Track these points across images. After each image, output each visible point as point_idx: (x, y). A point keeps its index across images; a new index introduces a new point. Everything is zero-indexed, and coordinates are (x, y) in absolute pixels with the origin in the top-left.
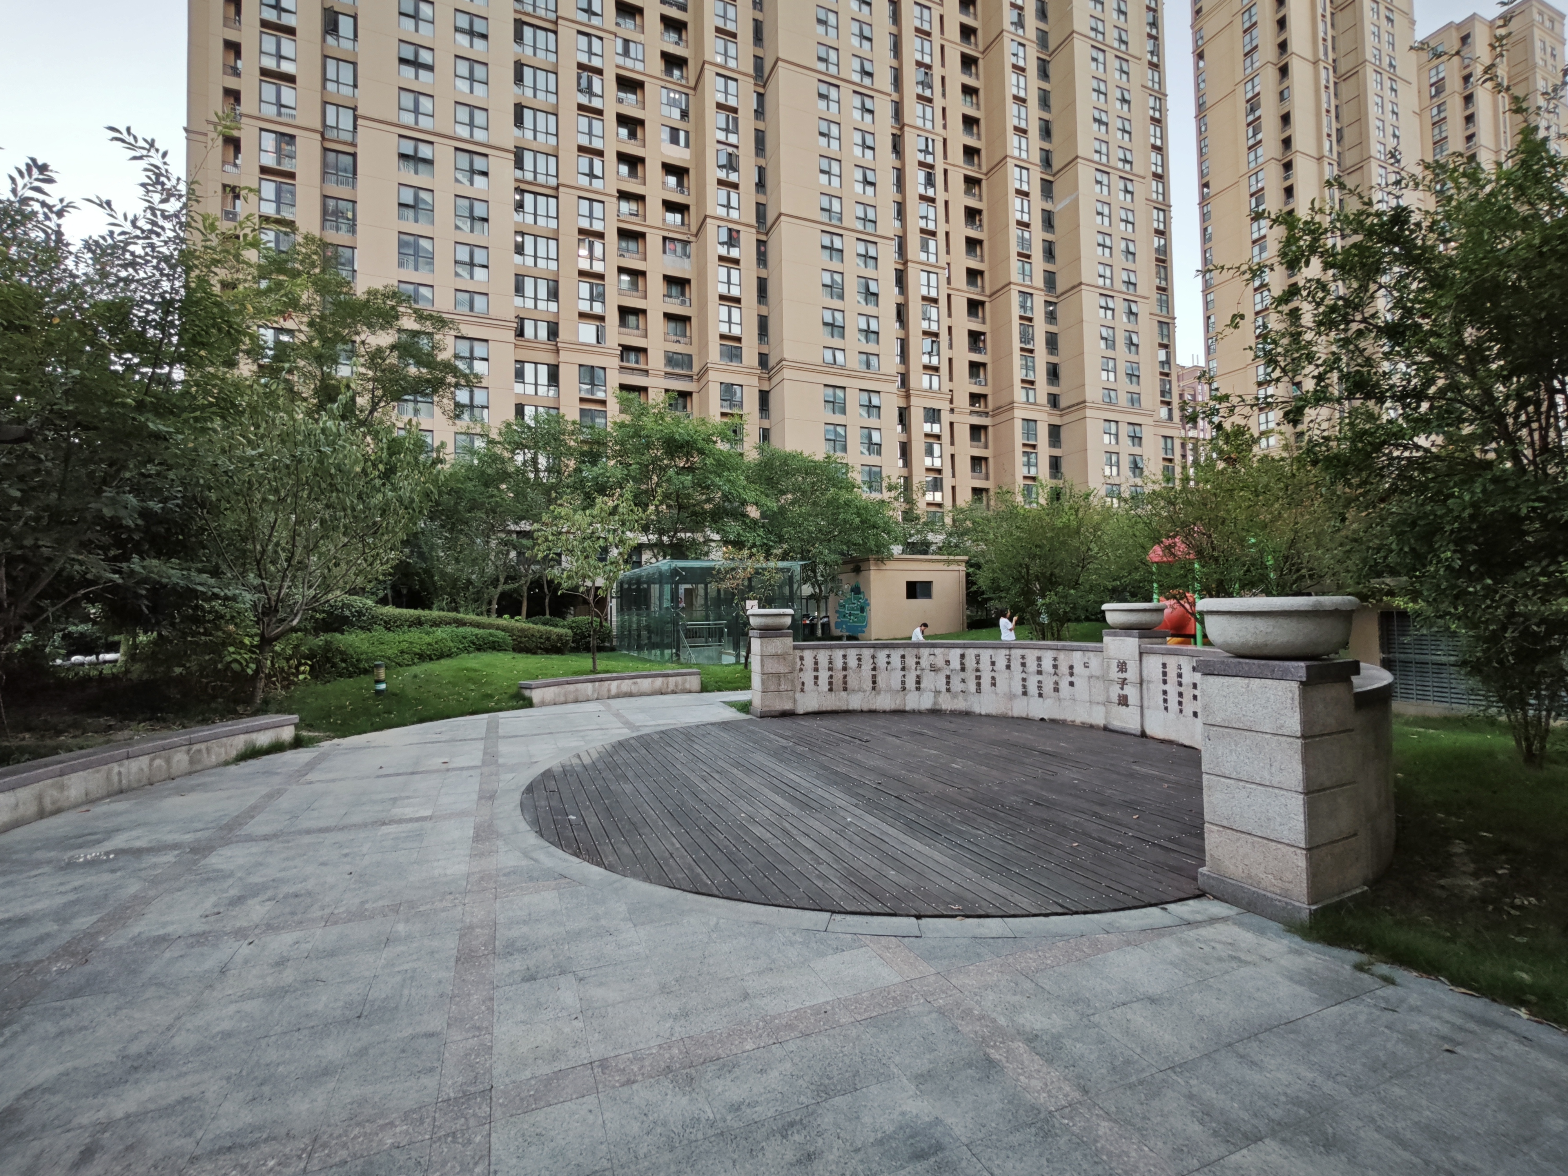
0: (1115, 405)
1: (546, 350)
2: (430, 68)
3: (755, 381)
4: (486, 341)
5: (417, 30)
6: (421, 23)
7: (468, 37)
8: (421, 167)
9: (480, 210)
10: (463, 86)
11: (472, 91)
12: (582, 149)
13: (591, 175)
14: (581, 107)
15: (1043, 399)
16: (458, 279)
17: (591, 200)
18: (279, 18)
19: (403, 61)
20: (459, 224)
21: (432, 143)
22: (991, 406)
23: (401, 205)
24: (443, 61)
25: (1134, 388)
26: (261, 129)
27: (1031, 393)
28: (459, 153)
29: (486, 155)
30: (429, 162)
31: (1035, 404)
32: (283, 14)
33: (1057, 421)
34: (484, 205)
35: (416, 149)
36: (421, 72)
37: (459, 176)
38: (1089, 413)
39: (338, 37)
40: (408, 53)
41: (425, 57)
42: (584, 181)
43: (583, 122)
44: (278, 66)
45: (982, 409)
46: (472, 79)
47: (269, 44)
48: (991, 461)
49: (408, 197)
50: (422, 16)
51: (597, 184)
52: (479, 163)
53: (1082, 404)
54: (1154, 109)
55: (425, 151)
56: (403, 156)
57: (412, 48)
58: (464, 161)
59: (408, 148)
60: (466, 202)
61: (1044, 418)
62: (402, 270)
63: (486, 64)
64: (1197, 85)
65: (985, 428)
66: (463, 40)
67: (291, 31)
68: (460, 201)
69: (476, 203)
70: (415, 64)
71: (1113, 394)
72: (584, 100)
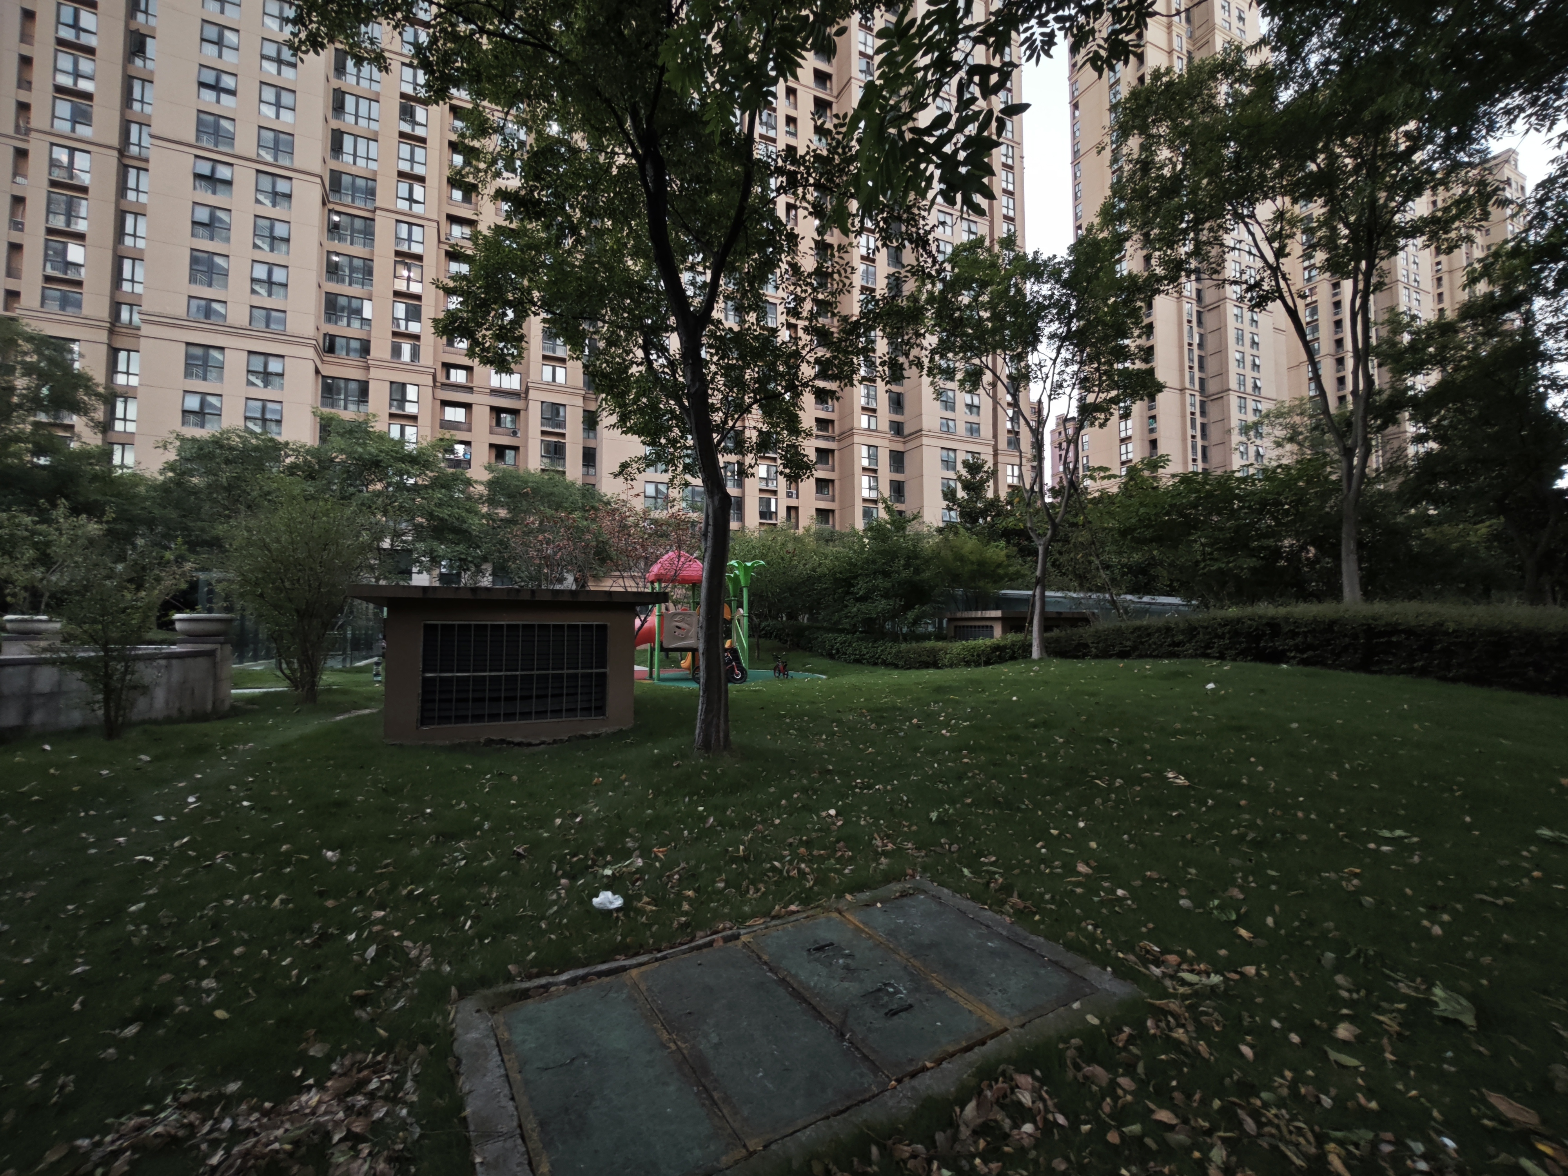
0: (954, 434)
1: (358, 367)
2: (232, 93)
3: (579, 402)
4: (282, 357)
5: (220, 56)
6: (225, 50)
7: (275, 65)
8: (220, 187)
9: (280, 230)
10: (269, 111)
11: (278, 117)
12: (402, 175)
13: (411, 200)
14: (402, 135)
15: (884, 426)
16: (254, 296)
17: (410, 224)
18: (78, 37)
19: (202, 85)
20: (259, 242)
21: (231, 165)
22: (837, 431)
23: (194, 223)
24: (248, 87)
25: (973, 418)
26: (52, 144)
27: (873, 420)
28: (261, 176)
29: (290, 179)
30: (229, 183)
31: (876, 431)
32: (82, 34)
33: (899, 447)
34: (286, 226)
35: (213, 170)
36: (224, 97)
37: (261, 197)
38: (925, 440)
39: (145, 59)
40: (209, 77)
41: (228, 82)
42: (403, 205)
43: (405, 150)
44: (75, 84)
45: (830, 433)
46: (278, 105)
47: (65, 62)
48: (837, 483)
49: (203, 215)
50: (226, 42)
51: (417, 209)
52: (282, 186)
53: (918, 433)
54: (1006, 156)
55: (223, 172)
56: (198, 176)
57: (214, 73)
58: (266, 183)
59: (205, 168)
60: (267, 223)
61: (885, 445)
62: (193, 286)
63: (294, 92)
64: (1074, 133)
65: (832, 451)
66: (270, 67)
67: (90, 51)
68: (261, 222)
69: (277, 224)
70: (216, 88)
71: (951, 423)
72: (406, 128)
